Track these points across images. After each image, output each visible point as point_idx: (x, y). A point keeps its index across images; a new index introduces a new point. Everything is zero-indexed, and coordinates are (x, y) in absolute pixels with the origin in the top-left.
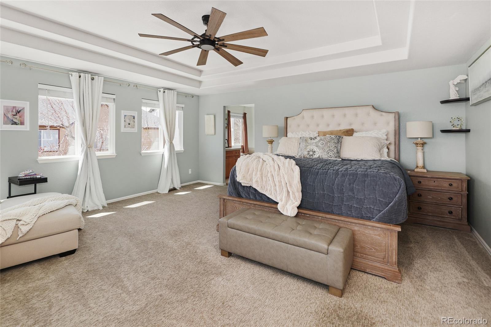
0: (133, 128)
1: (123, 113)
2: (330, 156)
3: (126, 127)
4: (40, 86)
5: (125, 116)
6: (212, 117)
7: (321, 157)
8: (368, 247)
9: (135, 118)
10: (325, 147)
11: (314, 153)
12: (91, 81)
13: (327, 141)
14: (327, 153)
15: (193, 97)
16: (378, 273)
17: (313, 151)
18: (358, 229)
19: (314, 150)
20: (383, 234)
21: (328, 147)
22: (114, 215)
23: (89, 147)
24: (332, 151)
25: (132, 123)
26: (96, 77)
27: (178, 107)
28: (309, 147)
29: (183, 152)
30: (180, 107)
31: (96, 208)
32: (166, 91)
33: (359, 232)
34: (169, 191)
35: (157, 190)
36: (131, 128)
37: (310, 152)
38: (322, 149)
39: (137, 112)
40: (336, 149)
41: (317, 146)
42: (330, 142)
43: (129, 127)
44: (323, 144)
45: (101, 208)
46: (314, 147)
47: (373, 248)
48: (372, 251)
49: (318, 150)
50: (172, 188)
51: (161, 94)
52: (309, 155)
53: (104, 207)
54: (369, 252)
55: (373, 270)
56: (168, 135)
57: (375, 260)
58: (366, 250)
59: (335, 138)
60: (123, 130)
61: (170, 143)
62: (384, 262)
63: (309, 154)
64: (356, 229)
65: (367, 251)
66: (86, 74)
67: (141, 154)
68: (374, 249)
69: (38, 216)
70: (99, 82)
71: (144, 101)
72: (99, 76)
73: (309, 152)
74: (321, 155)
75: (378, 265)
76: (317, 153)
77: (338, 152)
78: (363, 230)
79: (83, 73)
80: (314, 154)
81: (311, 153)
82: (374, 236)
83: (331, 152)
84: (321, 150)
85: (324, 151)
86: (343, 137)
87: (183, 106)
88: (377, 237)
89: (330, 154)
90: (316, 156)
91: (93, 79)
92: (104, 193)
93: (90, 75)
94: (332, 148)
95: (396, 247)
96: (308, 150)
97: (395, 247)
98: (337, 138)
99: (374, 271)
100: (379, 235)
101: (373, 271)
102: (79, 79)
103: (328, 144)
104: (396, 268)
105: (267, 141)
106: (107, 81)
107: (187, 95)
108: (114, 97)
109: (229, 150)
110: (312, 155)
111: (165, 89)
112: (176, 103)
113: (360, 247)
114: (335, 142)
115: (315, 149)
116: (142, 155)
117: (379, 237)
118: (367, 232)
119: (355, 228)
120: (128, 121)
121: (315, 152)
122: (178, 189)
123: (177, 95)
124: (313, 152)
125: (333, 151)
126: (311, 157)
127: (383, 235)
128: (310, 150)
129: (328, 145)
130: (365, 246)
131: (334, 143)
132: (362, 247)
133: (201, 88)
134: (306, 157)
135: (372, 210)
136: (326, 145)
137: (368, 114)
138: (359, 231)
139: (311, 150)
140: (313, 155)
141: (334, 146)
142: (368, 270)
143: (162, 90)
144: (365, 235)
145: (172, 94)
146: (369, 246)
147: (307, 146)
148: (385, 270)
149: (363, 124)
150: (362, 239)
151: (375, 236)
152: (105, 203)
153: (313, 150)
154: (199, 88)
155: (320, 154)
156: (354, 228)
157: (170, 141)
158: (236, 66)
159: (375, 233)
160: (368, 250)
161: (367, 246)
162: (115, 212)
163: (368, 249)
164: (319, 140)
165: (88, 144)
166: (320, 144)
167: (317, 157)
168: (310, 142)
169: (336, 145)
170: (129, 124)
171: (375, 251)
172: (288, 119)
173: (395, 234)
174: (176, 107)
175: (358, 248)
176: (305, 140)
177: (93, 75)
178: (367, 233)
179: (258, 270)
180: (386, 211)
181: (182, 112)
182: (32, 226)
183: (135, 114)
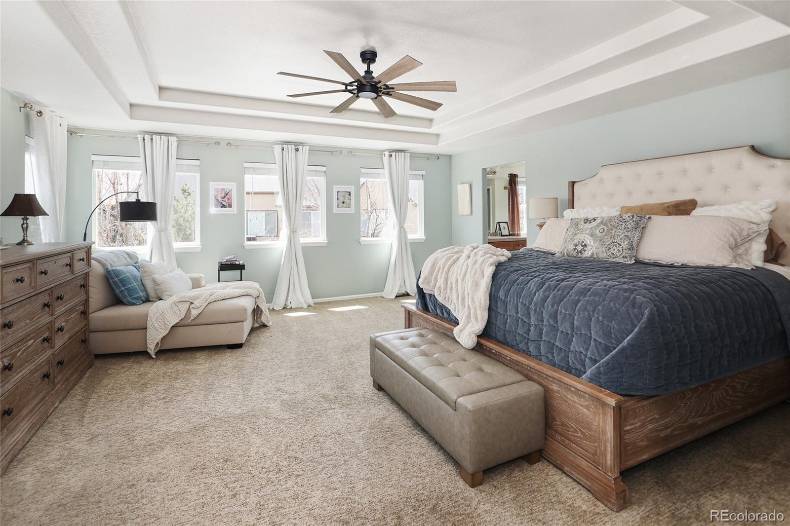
0: (349, 207)
1: (336, 188)
2: (613, 254)
3: (340, 206)
4: (246, 165)
5: (338, 192)
6: (467, 186)
7: (595, 256)
8: (573, 427)
9: (351, 195)
10: (606, 237)
11: (585, 248)
12: (296, 153)
13: (611, 225)
14: (607, 249)
15: (438, 158)
16: (580, 479)
17: (583, 244)
18: (557, 388)
19: (585, 242)
20: (593, 406)
21: (611, 238)
22: (310, 317)
23: (293, 232)
24: (618, 245)
25: (347, 201)
26: (300, 148)
27: (416, 175)
28: (578, 236)
29: (424, 241)
30: (419, 175)
31: (300, 306)
32: (394, 154)
33: (559, 394)
34: (396, 297)
35: (381, 293)
36: (346, 208)
37: (578, 245)
38: (600, 241)
39: (353, 187)
40: (626, 242)
41: (592, 236)
42: (616, 228)
43: (343, 207)
44: (604, 231)
45: (305, 306)
46: (587, 236)
47: (579, 429)
48: (578, 435)
49: (592, 243)
50: (403, 292)
51: (386, 159)
52: (576, 251)
53: (309, 306)
54: (572, 435)
55: (574, 471)
56: (397, 216)
57: (581, 454)
58: (568, 431)
59: (628, 219)
60: (335, 210)
61: (400, 228)
62: (595, 462)
63: (576, 249)
64: (555, 388)
65: (570, 433)
66: (289, 146)
67: (360, 242)
68: (581, 434)
69: (208, 301)
70: (304, 152)
71: (363, 171)
72: (303, 146)
73: (576, 245)
74: (595, 253)
75: (583, 463)
76: (589, 248)
77: (633, 248)
78: (564, 393)
79: (286, 145)
80: (585, 251)
81: (580, 248)
82: (579, 407)
83: (615, 248)
84: (597, 243)
85: (602, 245)
86: (650, 218)
87: (423, 173)
88: (585, 410)
89: (612, 250)
90: (587, 254)
91: (297, 150)
92: (309, 288)
93: (293, 146)
94: (619, 238)
95: (611, 437)
96: (576, 241)
97: (609, 436)
98: (634, 219)
99: (576, 474)
100: (587, 407)
101: (573, 473)
102: (282, 153)
103: (613, 232)
104: (610, 478)
105: (537, 225)
106: (314, 150)
107: (428, 156)
108: (324, 169)
109: (503, 240)
110: (581, 252)
111: (391, 151)
112: (409, 168)
113: (560, 424)
114: (628, 228)
115: (589, 240)
116: (362, 244)
117: (587, 411)
118: (571, 398)
119: (553, 387)
120: (342, 199)
121: (585, 246)
122: (411, 294)
123: (410, 159)
124: (582, 246)
125: (620, 245)
126: (580, 255)
127: (593, 409)
128: (579, 242)
129: (611, 233)
130: (567, 423)
131: (624, 229)
132: (563, 424)
133: (439, 145)
134: (571, 254)
135: (583, 357)
136: (608, 233)
137: (739, 166)
138: (558, 392)
139: (581, 242)
140: (583, 252)
141: (623, 235)
142: (566, 469)
143: (387, 153)
144: (567, 402)
145: (402, 159)
146: (573, 425)
147: (576, 234)
148: (591, 476)
149: (726, 188)
150: (563, 409)
151: (581, 408)
152: (311, 302)
153: (583, 242)
154: (437, 145)
155: (594, 251)
156: (552, 385)
157: (400, 224)
158: (435, 110)
159: (581, 401)
160: (572, 432)
161: (570, 425)
162: (314, 313)
163: (572, 430)
164: (598, 224)
165: (292, 228)
166: (597, 232)
167: (589, 255)
168: (582, 227)
169: (629, 234)
170: (343, 203)
171: (582, 436)
172: (576, 185)
173: (609, 411)
174: (408, 176)
175: (558, 425)
176: (575, 223)
177: (297, 146)
178: (570, 400)
179: (398, 415)
180: (603, 363)
181: (422, 182)
182: (201, 311)
183: (352, 189)
